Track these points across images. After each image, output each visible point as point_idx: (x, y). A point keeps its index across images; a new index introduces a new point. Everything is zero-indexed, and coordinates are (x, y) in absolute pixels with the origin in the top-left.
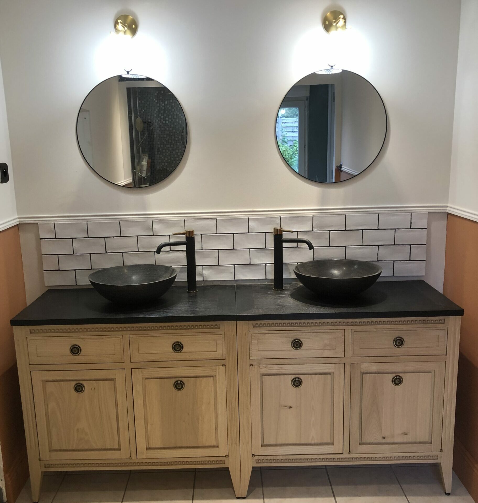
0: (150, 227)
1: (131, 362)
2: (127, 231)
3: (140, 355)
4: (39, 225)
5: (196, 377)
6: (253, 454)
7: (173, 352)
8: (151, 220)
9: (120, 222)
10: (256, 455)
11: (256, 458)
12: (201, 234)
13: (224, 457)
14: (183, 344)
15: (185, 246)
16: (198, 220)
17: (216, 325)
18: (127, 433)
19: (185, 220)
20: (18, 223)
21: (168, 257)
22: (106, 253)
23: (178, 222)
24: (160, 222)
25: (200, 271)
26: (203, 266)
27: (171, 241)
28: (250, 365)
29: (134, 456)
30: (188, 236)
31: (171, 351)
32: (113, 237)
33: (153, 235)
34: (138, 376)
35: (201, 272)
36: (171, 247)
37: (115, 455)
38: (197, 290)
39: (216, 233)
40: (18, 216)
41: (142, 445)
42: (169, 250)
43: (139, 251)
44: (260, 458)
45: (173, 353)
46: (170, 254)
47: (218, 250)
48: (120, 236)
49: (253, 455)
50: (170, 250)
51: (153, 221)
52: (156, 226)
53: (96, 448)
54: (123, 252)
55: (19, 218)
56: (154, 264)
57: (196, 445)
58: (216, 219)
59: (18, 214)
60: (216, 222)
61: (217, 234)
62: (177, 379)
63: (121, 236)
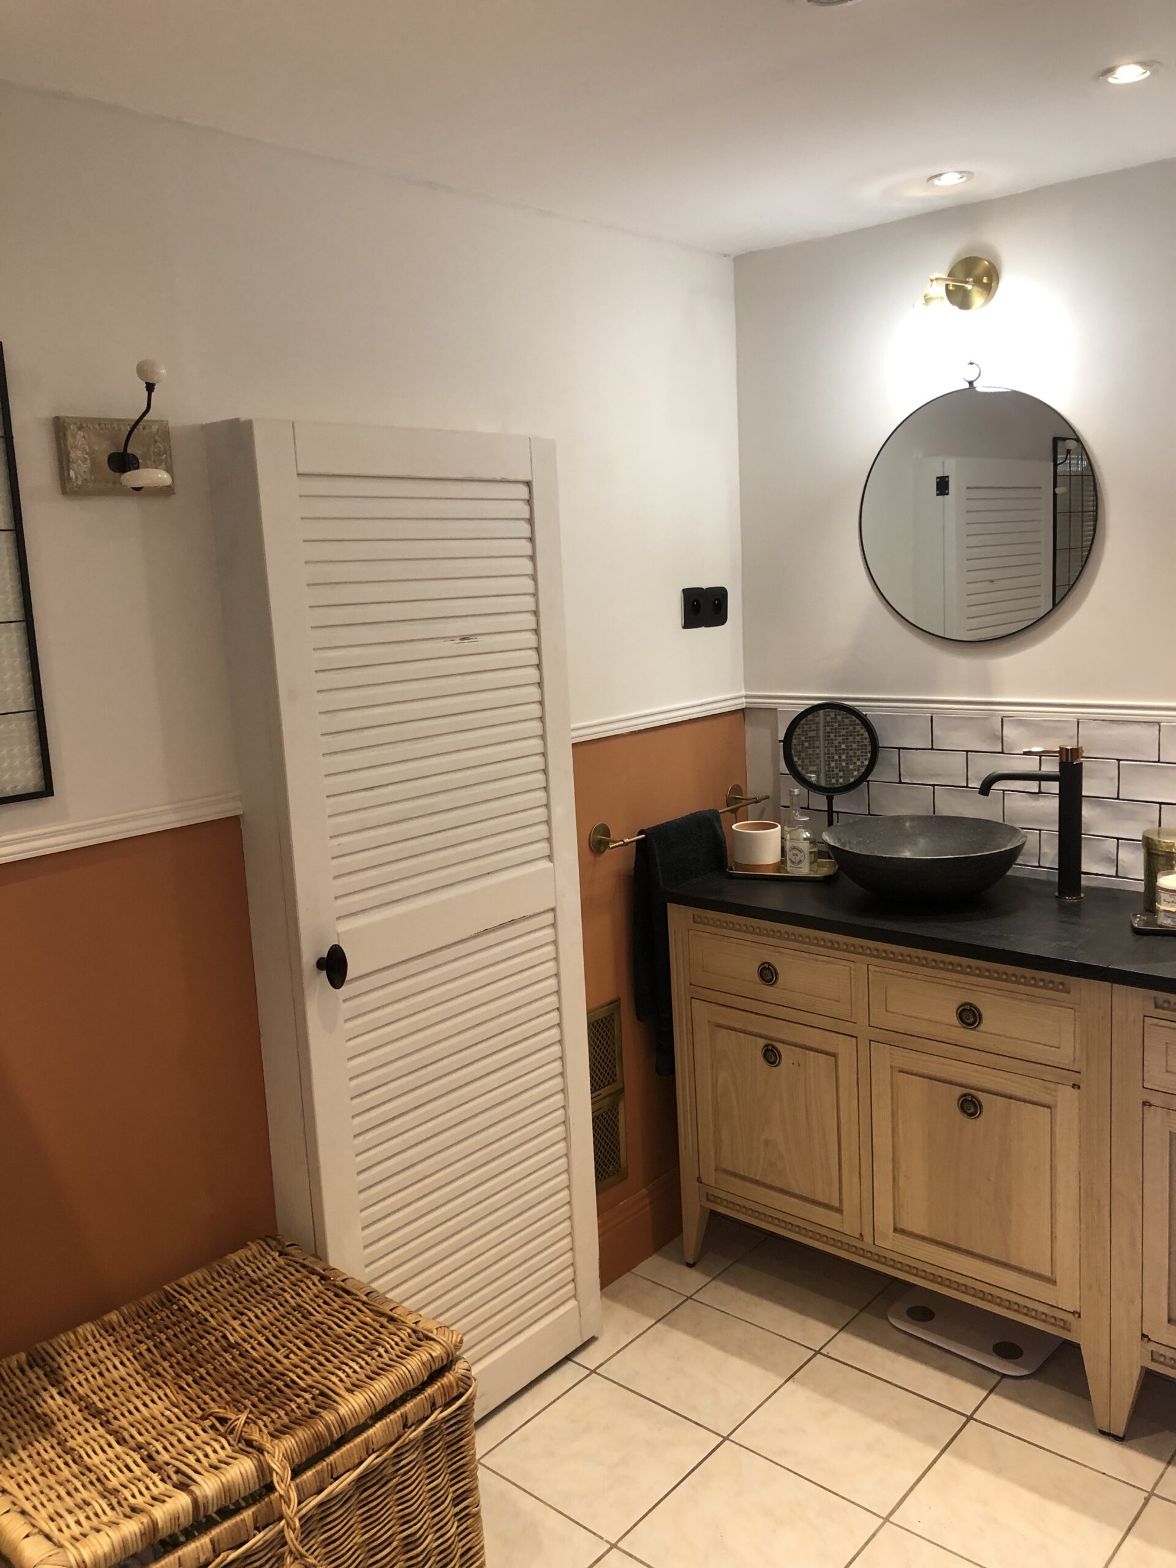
0: (997, 733)
1: (870, 1026)
2: (947, 738)
3: (888, 1014)
4: (779, 715)
5: (1010, 1097)
6: (1145, 1333)
7: (959, 1025)
8: (1000, 717)
9: (932, 717)
10: (1152, 1339)
11: (1151, 1346)
12: (1119, 760)
13: (1070, 1314)
14: (982, 1011)
15: (1057, 784)
16: (1114, 725)
17: (1062, 984)
18: (856, 1179)
19: (1078, 722)
20: (744, 706)
21: (1033, 807)
22: (900, 782)
23: (1062, 724)
24: (1021, 723)
25: (1110, 852)
26: (1118, 839)
27: (1042, 770)
28: (1144, 1103)
29: (868, 1238)
30: (1064, 760)
31: (955, 1020)
32: (917, 749)
33: (1002, 752)
34: (884, 1058)
35: (1113, 855)
36: (1042, 782)
37: (830, 1219)
38: (1082, 895)
39: (1157, 760)
40: (746, 691)
41: (884, 1219)
42: (1037, 791)
43: (969, 786)
44: (1162, 1350)
45: (955, 1026)
46: (1038, 800)
47: (1161, 803)
48: (930, 747)
49: (1143, 1336)
50: (1040, 792)
51: (1004, 719)
52: (1010, 732)
53: (798, 1192)
54: (934, 785)
55: (746, 697)
56: (1001, 822)
57: (1003, 1259)
58: (1160, 726)
59: (747, 688)
60: (1158, 732)
61: (1159, 762)
62: (967, 1091)
63: (932, 749)
